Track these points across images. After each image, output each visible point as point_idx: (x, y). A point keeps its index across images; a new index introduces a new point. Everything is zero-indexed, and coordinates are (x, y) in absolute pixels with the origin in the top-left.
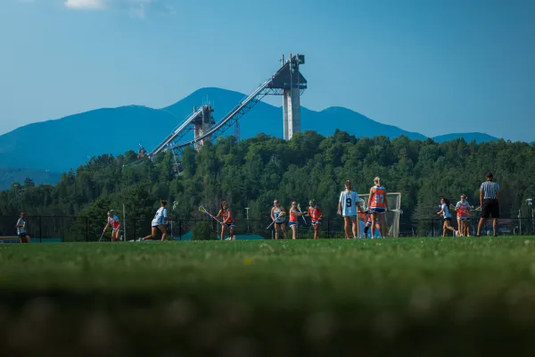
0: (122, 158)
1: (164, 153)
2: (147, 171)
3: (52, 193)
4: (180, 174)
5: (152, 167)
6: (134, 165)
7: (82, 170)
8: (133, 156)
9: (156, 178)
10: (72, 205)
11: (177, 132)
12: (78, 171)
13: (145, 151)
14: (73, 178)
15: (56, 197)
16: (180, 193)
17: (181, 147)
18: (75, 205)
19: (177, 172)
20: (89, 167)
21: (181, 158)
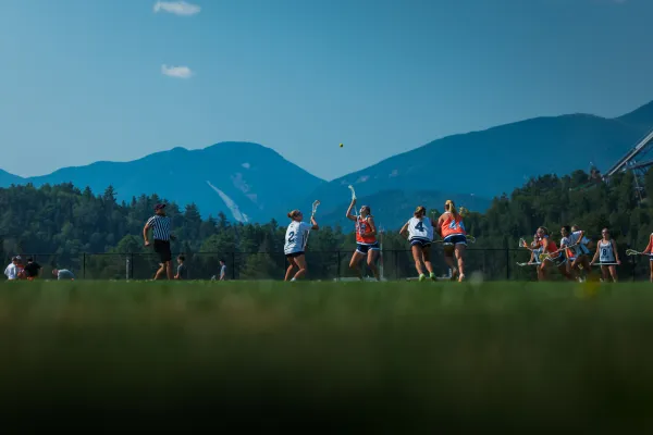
0: (567, 178)
1: (623, 174)
2: (602, 196)
3: (481, 224)
4: (642, 201)
5: (608, 192)
6: (584, 189)
7: (519, 194)
8: (582, 178)
9: (613, 206)
10: (506, 243)
11: (638, 147)
12: (514, 195)
13: (598, 172)
14: (507, 204)
15: (486, 227)
16: (645, 225)
17: (643, 166)
18: (510, 239)
19: (639, 199)
20: (527, 190)
21: (643, 180)
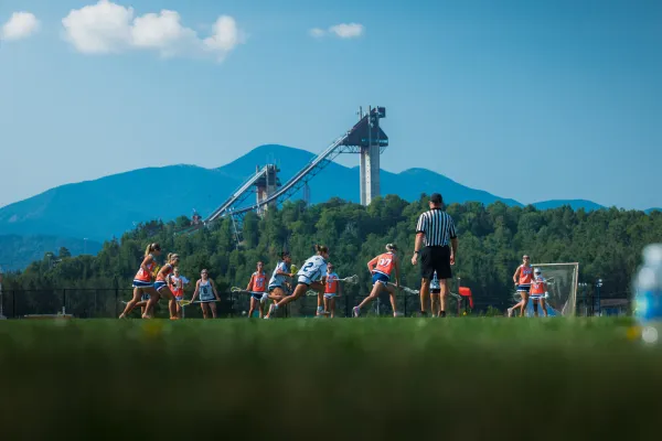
0: (173, 224)
1: (222, 220)
2: (203, 239)
3: (92, 266)
4: (240, 244)
5: (209, 235)
6: (187, 233)
7: (128, 238)
8: (186, 223)
9: (213, 248)
10: (116, 280)
11: (236, 195)
12: (123, 240)
13: (199, 217)
14: (117, 247)
15: (97, 269)
16: (242, 266)
17: (241, 212)
18: (120, 279)
19: (236, 242)
20: (135, 235)
21: (241, 226)
